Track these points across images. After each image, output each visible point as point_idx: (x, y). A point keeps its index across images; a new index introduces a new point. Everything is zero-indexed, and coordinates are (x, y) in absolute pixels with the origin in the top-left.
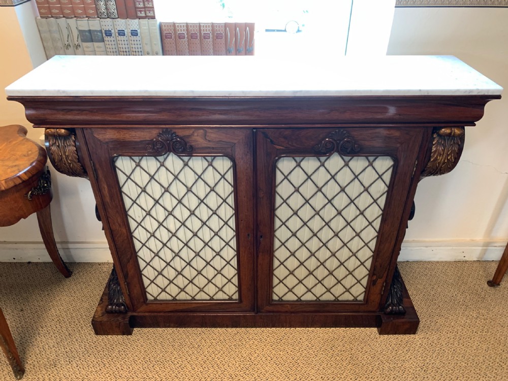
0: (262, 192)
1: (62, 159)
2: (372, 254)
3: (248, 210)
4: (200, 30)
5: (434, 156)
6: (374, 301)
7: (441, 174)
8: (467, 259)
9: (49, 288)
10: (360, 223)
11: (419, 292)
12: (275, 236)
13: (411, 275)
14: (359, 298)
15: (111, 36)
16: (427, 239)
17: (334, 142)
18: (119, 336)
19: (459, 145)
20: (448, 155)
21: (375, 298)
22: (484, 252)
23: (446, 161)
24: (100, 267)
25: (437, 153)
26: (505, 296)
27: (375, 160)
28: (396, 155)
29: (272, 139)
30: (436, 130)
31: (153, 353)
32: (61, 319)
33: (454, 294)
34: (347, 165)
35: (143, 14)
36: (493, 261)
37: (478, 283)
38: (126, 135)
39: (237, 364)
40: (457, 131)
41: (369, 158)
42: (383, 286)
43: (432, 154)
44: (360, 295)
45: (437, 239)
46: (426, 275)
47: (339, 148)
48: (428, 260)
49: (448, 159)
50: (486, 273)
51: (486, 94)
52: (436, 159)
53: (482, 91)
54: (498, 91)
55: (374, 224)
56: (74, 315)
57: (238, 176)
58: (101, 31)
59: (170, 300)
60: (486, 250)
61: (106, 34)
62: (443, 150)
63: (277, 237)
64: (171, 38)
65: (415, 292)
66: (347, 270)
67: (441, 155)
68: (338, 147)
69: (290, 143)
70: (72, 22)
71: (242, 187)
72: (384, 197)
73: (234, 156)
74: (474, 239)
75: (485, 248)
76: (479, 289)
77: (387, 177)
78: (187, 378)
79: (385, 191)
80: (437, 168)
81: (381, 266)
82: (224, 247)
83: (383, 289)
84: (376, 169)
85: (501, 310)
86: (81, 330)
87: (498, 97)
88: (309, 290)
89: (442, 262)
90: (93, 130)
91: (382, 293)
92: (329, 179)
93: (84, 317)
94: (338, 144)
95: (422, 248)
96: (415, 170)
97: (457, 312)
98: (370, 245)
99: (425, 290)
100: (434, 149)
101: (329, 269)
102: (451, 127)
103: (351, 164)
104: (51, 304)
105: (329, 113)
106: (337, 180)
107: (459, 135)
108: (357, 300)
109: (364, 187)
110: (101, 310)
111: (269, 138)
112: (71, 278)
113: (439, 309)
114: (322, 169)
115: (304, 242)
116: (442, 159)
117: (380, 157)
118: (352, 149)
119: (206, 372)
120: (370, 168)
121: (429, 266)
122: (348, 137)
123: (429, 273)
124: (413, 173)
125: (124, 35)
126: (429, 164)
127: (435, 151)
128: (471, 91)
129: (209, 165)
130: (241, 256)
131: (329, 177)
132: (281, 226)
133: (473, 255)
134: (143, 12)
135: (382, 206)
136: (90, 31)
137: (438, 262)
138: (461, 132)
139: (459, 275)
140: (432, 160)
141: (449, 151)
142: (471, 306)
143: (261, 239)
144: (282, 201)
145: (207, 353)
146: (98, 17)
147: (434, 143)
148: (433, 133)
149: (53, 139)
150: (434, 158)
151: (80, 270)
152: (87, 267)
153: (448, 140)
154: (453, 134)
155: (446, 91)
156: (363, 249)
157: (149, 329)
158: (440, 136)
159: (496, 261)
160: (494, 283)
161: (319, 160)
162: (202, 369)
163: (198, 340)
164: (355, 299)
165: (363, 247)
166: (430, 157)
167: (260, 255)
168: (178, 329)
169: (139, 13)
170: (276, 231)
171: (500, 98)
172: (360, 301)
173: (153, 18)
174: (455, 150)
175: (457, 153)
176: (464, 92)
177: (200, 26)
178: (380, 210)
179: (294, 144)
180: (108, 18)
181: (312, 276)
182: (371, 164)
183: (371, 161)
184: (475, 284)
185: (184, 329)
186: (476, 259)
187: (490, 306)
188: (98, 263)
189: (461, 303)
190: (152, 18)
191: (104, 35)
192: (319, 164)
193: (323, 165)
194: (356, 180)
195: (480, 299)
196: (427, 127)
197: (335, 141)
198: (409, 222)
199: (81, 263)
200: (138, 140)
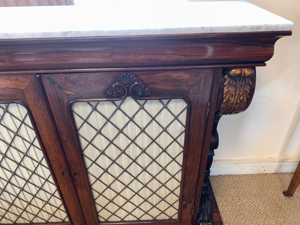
0: (65, 136)
2: (179, 184)
3: (56, 152)
5: (226, 98)
6: (186, 220)
7: (236, 113)
8: (266, 172)
10: (164, 159)
11: (229, 203)
12: (89, 173)
13: (223, 187)
14: (174, 218)
16: (235, 158)
17: (124, 87)
19: (251, 86)
20: (240, 96)
21: (188, 217)
22: (280, 166)
23: (239, 101)
25: (229, 95)
26: (298, 205)
27: (168, 102)
28: (188, 98)
29: (59, 84)
30: (225, 71)
33: (257, 205)
34: (142, 108)
36: (287, 173)
37: (276, 193)
40: (247, 72)
41: (163, 101)
42: (192, 208)
43: (224, 95)
44: (174, 215)
45: (242, 158)
46: (234, 187)
47: (130, 91)
48: (236, 174)
49: (240, 100)
50: (282, 184)
51: (275, 30)
52: (228, 100)
53: (271, 26)
54: (288, 26)
55: (177, 159)
57: (36, 121)
60: (281, 165)
62: (235, 91)
63: (91, 174)
65: (225, 203)
66: (159, 197)
67: (233, 96)
68: (128, 92)
69: (79, 88)
71: (44, 132)
72: (183, 136)
73: (26, 103)
74: (272, 157)
75: (281, 164)
76: (277, 199)
77: (183, 118)
79: (182, 131)
80: (231, 108)
81: (188, 194)
82: (44, 183)
83: (193, 211)
84: (171, 111)
85: (294, 218)
87: (289, 33)
88: (130, 213)
89: (247, 175)
91: (193, 214)
92: (128, 121)
94: (128, 88)
95: (231, 165)
96: (208, 111)
97: (259, 221)
98: (176, 177)
99: (233, 202)
100: (225, 90)
101: (143, 197)
102: (241, 67)
103: (146, 106)
105: (111, 56)
106: (136, 122)
107: (249, 76)
108: (172, 219)
109: (162, 128)
111: (56, 84)
113: (244, 219)
114: (119, 112)
115: (117, 177)
116: (234, 100)
117: (173, 100)
118: (143, 93)
120: (165, 110)
121: (237, 180)
122: (137, 81)
123: (237, 186)
124: (207, 115)
126: (223, 105)
127: (227, 92)
128: (258, 27)
129: (5, 112)
130: (61, 190)
131: (128, 120)
132: (92, 164)
133: (271, 169)
135: (183, 144)
137: (244, 175)
138: (252, 72)
139: (260, 186)
140: (224, 101)
141: (241, 92)
142: (270, 215)
143: (76, 176)
144: (87, 143)
147: (225, 84)
148: (224, 74)
150: (226, 99)
153: (239, 81)
154: (243, 75)
155: (231, 28)
156: (170, 180)
158: (231, 77)
159: (289, 173)
160: (288, 193)
161: (114, 104)
164: (171, 219)
165: (170, 179)
166: (223, 98)
167: (78, 189)
170: (88, 168)
171: (291, 35)
172: (175, 220)
174: (246, 91)
175: (249, 94)
176: (251, 29)
178: (181, 148)
179: (83, 89)
181: (129, 203)
182: (165, 107)
183: (165, 103)
184: (273, 194)
186: (273, 172)
187: (285, 215)
189: (262, 212)
192: (115, 108)
193: (119, 108)
194: (154, 121)
195: (277, 209)
196: (216, 68)
197: (124, 84)
198: (215, 150)
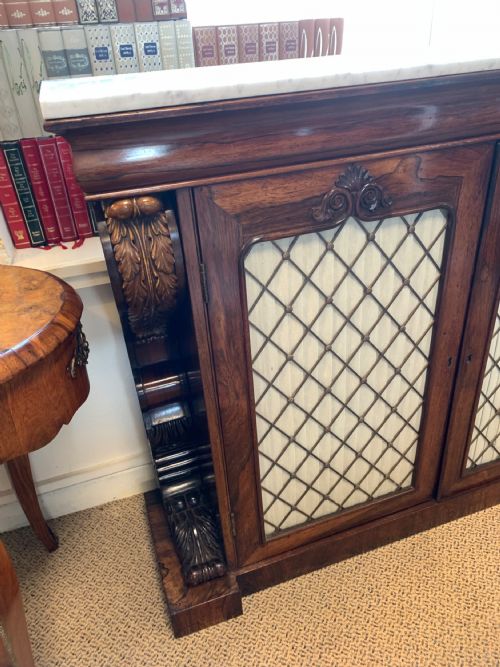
1: (140, 271)
4: (260, 37)
9: (28, 583)
15: (107, 58)
18: (220, 624)
24: (103, 513)
31: (303, 632)
32: (88, 633)
35: (164, 12)
38: (278, 191)
39: (453, 597)
56: (108, 616)
57: (456, 245)
58: (86, 51)
59: (302, 524)
61: (97, 55)
64: (212, 56)
70: (29, 35)
71: (458, 267)
78: (393, 655)
82: (405, 395)
86: (140, 640)
90: (214, 189)
93: (132, 613)
104: (48, 611)
110: (176, 585)
112: (60, 550)
119: (416, 631)
125: (132, 55)
129: (408, 234)
130: (431, 403)
132: (499, 330)
134: (165, 8)
136: (65, 53)
143: (469, 362)
145: (391, 597)
146: (79, 23)
149: (121, 227)
151: (69, 529)
152: (80, 521)
157: (266, 591)
162: (406, 629)
163: (361, 580)
167: (462, 392)
168: (315, 572)
169: (158, 8)
173: (182, 16)
177: (260, 29)
180: (99, 23)
185: (324, 570)
188: (97, 507)
190: (181, 19)
191: (94, 58)
199: (65, 516)
200: (299, 199)
